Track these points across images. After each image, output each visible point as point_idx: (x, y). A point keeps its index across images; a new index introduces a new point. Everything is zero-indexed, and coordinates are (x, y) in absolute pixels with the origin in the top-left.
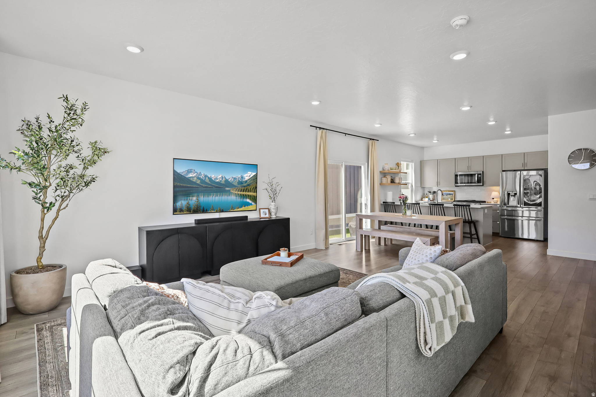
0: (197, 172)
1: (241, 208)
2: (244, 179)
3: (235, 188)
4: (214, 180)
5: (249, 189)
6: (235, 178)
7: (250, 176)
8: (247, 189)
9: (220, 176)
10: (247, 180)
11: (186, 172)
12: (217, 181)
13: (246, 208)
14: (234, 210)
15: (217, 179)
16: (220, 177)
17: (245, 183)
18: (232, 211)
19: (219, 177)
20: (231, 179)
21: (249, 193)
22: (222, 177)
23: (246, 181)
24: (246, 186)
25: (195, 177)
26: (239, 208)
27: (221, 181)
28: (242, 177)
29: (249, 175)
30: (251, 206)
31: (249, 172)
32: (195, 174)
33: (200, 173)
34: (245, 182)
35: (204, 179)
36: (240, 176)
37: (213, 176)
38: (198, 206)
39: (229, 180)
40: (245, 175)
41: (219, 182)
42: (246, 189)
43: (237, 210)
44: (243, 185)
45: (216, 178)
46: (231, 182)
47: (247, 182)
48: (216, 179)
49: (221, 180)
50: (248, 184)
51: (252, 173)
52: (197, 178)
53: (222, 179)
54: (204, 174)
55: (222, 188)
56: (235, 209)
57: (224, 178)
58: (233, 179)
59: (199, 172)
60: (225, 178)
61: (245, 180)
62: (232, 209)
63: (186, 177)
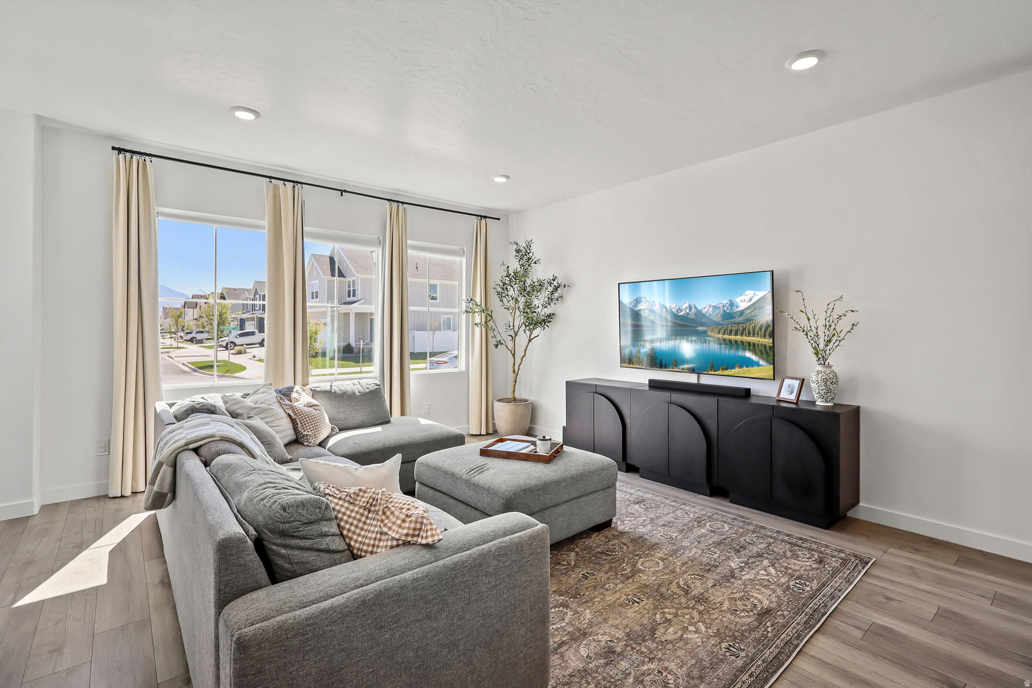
0: (648, 301)
1: (733, 371)
2: (737, 307)
3: (716, 328)
4: (676, 312)
5: (749, 330)
6: (715, 307)
7: (751, 299)
8: (744, 329)
9: (687, 305)
10: (745, 309)
11: (635, 302)
12: (682, 313)
13: (743, 372)
14: (716, 373)
15: (681, 311)
16: (686, 307)
17: (740, 316)
18: (713, 373)
19: (684, 307)
20: (708, 308)
21: (749, 338)
22: (690, 306)
23: (742, 312)
24: (742, 323)
25: (646, 309)
26: (726, 370)
27: (688, 314)
28: (732, 304)
29: (748, 298)
30: (756, 368)
31: (748, 292)
32: (646, 305)
33: (654, 302)
34: (739, 314)
35: (660, 311)
36: (726, 302)
37: (674, 305)
38: (652, 357)
39: (703, 312)
40: (738, 300)
41: (685, 315)
42: (741, 328)
43: (723, 373)
44: (734, 320)
45: (679, 308)
46: (708, 315)
47: (745, 315)
48: (679, 311)
49: (688, 311)
50: (746, 318)
51: (756, 292)
52: (649, 310)
53: (690, 310)
54: (659, 303)
55: (691, 326)
56: (719, 370)
57: (693, 308)
58: (711, 309)
59: (651, 301)
60: (695, 307)
61: (740, 309)
62: (711, 370)
63: (635, 310)
